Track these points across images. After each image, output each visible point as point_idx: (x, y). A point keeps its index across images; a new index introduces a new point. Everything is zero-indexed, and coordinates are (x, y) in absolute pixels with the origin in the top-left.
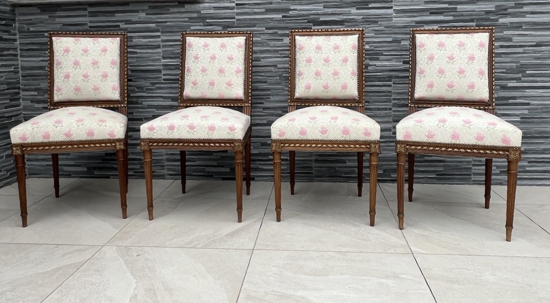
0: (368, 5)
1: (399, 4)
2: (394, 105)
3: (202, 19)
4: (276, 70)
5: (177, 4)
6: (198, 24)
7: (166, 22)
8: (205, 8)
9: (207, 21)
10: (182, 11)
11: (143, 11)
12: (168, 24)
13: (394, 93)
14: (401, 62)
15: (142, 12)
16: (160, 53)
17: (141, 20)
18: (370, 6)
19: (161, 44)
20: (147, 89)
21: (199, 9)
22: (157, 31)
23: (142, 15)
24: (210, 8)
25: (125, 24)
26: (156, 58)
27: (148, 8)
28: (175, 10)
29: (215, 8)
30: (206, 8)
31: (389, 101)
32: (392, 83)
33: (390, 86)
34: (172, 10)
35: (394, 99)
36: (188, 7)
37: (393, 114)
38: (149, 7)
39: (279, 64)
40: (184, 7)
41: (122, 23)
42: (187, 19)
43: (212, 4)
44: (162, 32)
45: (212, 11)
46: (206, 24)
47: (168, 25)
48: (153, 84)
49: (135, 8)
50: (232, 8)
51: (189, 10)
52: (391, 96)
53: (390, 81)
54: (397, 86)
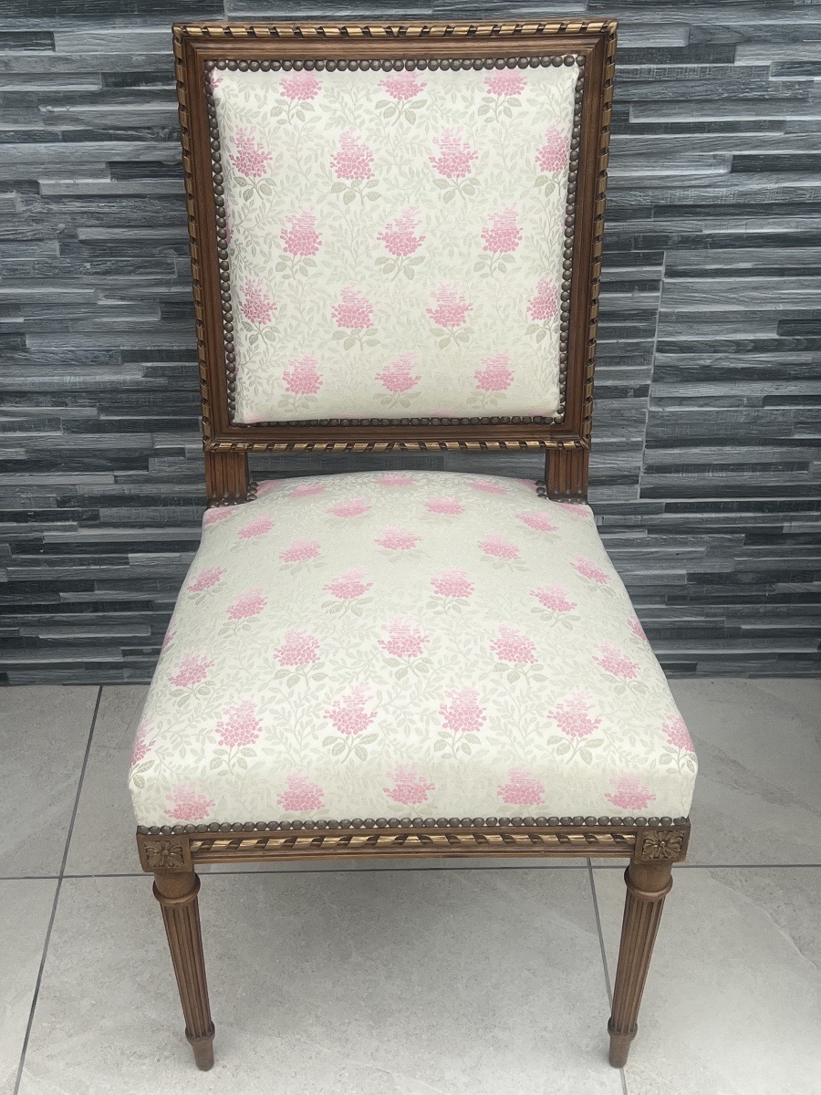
2: (662, 374)
4: (38, 207)
13: (665, 318)
14: (720, 161)
31: (643, 354)
32: (662, 269)
33: (651, 285)
35: (663, 348)
37: (653, 415)
39: (47, 174)
52: (651, 333)
53: (653, 260)
54: (687, 288)
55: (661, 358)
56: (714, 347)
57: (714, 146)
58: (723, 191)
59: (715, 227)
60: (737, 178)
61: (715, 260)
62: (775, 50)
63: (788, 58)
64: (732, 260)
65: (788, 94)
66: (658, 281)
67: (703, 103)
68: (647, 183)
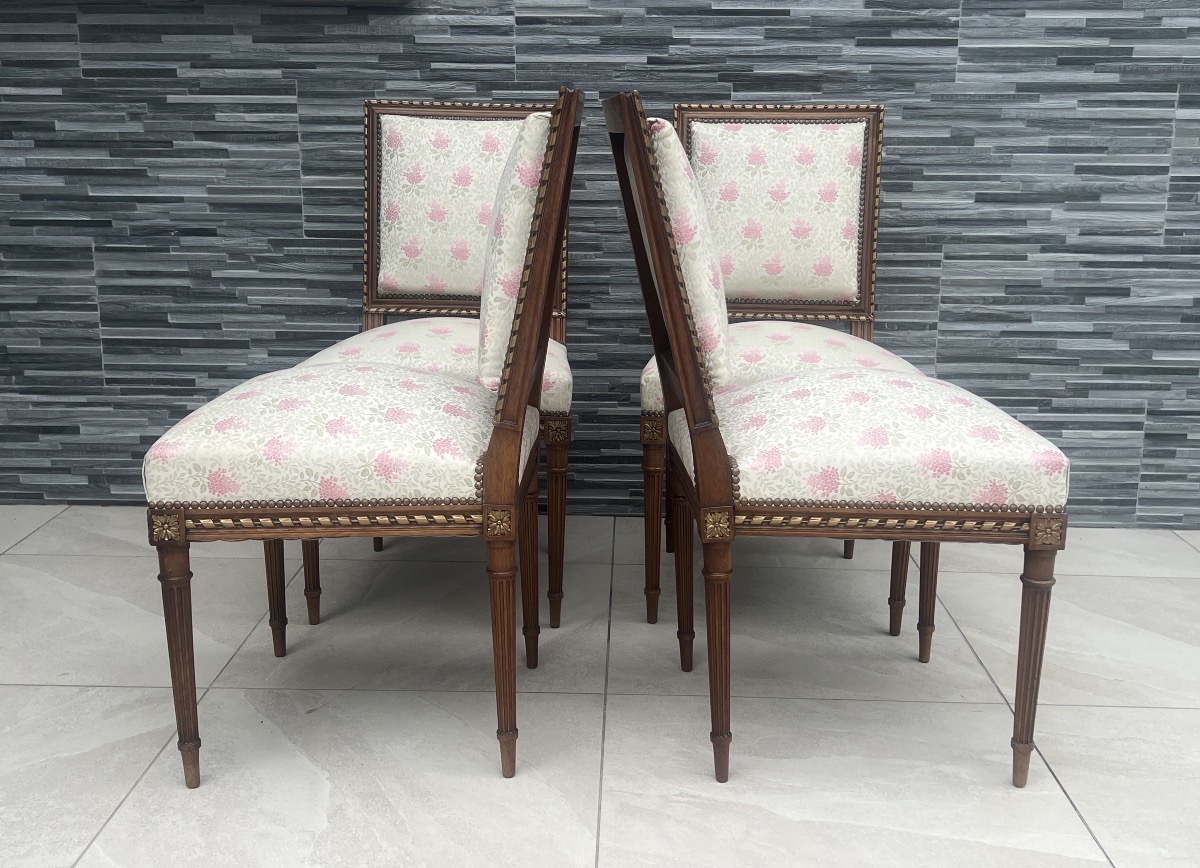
0: (889, 33)
1: (975, 32)
2: (945, 316)
3: (419, 59)
5: (344, 11)
6: (406, 74)
7: (313, 66)
8: (428, 29)
9: (434, 65)
10: (359, 33)
11: (244, 29)
12: (318, 70)
13: (947, 283)
14: (970, 197)
15: (241, 33)
16: (295, 155)
17: (240, 56)
18: (895, 36)
19: (300, 128)
20: (260, 260)
21: (408, 31)
22: (288, 91)
23: (243, 43)
24: (440, 29)
25: (193, 66)
26: (286, 168)
27: (258, 22)
28: (338, 30)
29: (457, 29)
30: (430, 26)
31: (932, 304)
32: (942, 254)
33: (936, 263)
34: (328, 30)
35: (944, 300)
36: (378, 24)
37: (940, 341)
38: (264, 18)
40: (366, 22)
41: (184, 64)
42: (375, 60)
43: (447, 17)
44: (301, 95)
45: (447, 38)
46: (429, 74)
47: (319, 75)
48: (277, 244)
49: (221, 21)
50: (506, 31)
51: (380, 31)
52: (937, 291)
53: (937, 249)
54: (955, 265)
55: (944, 306)
56: (972, 300)
57: (966, 188)
58: (972, 212)
59: (968, 231)
60: (978, 205)
61: (970, 250)
62: (993, 140)
63: (1000, 145)
64: (978, 251)
65: (1002, 162)
66: (940, 261)
67: (960, 165)
68: (933, 206)
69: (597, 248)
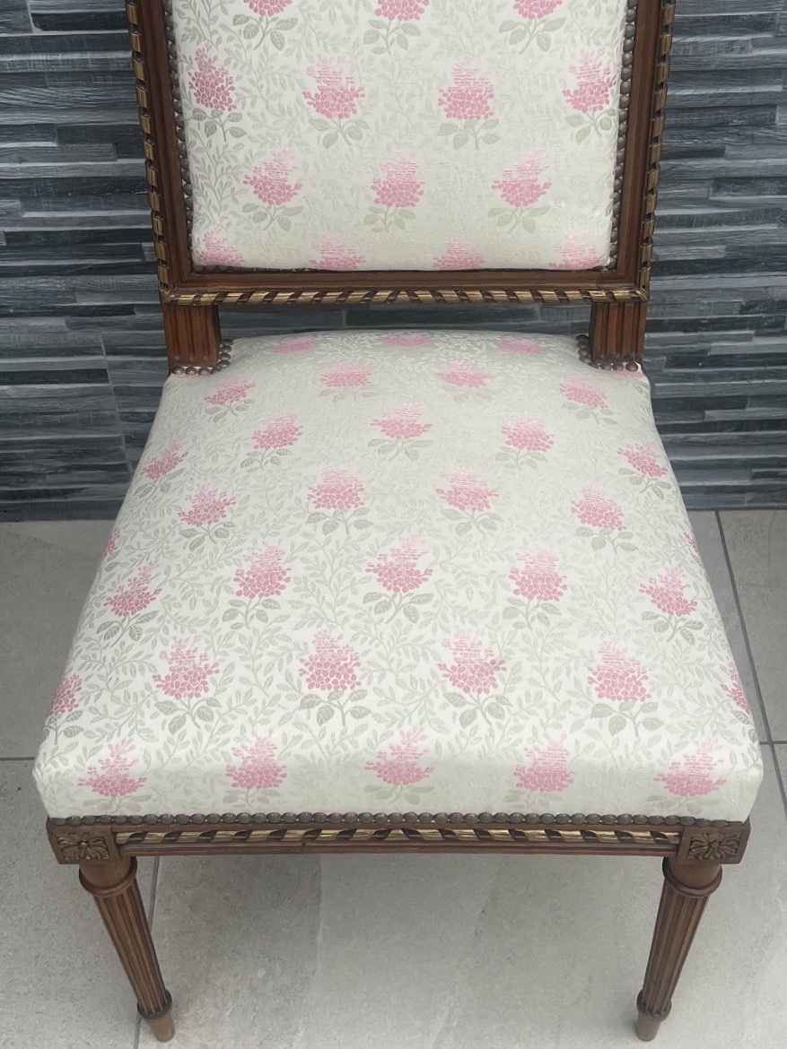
69: (759, 25)
